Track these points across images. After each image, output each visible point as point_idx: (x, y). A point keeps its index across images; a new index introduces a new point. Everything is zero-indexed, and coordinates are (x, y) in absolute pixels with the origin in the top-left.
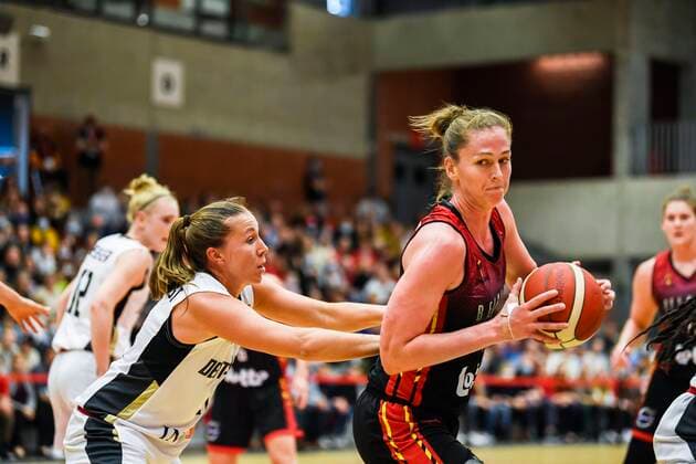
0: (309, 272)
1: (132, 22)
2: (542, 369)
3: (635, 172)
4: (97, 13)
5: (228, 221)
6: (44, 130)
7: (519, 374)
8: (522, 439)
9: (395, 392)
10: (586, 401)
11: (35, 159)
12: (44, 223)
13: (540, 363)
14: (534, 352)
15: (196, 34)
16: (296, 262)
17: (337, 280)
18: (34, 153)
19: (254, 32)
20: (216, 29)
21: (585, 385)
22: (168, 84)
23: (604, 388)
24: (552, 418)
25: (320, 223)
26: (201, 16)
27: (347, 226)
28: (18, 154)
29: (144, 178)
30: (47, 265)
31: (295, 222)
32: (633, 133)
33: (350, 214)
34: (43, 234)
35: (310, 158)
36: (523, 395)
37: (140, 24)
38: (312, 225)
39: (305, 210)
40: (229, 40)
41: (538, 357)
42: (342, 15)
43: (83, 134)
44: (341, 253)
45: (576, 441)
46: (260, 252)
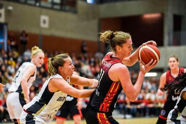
0: (83, 72)
1: (35, 5)
2: (145, 98)
3: (169, 45)
4: (25, 3)
5: (65, 59)
6: (11, 34)
7: (139, 99)
8: (140, 116)
9: (102, 109)
10: (157, 106)
11: (9, 42)
12: (11, 59)
13: (144, 96)
14: (143, 93)
15: (52, 8)
16: (79, 69)
17: (90, 74)
18: (9, 40)
19: (68, 8)
20: (57, 7)
21: (156, 102)
22: (44, 22)
23: (161, 102)
24: (148, 111)
25: (85, 59)
26: (53, 4)
27: (92, 60)
28: (4, 41)
29: (35, 47)
30: (12, 70)
31: (79, 58)
32: (169, 34)
33: (93, 56)
34: (11, 62)
35: (83, 41)
36: (140, 105)
37: (37, 6)
38: (83, 59)
39: (81, 55)
40: (61, 10)
41: (144, 94)
42: (91, 3)
43: (22, 35)
44: (91, 67)
45: (154, 117)
46: (73, 68)
